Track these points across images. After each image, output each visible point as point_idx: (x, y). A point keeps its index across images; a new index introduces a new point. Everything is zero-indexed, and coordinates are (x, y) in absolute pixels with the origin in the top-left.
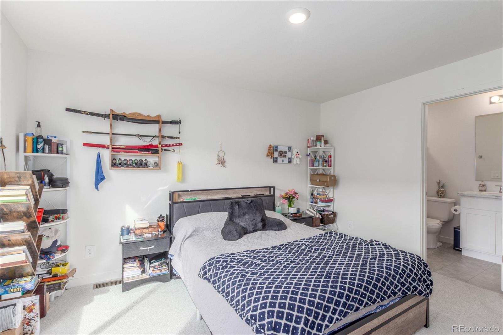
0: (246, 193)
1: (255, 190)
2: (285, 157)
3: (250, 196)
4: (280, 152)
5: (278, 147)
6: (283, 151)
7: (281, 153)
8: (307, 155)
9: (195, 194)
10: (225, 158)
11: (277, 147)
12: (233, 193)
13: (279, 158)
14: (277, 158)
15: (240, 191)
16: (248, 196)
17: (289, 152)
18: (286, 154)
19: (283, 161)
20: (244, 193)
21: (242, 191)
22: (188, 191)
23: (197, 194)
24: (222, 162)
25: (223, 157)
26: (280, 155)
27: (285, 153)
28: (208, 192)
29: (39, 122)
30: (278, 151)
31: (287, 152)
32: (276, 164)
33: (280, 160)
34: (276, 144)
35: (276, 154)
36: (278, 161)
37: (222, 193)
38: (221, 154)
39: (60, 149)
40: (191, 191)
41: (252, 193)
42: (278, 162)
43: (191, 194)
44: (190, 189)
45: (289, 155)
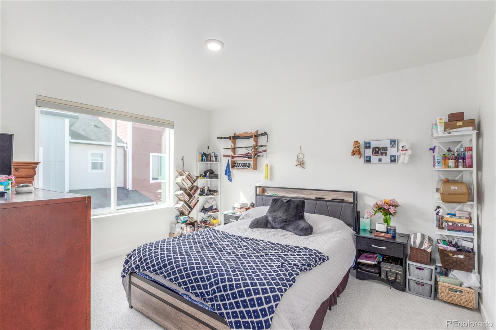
0: (323, 195)
1: (335, 194)
2: (384, 154)
3: (324, 199)
4: (374, 149)
5: (371, 142)
6: (381, 147)
7: (377, 150)
8: (431, 149)
9: (276, 190)
10: (305, 160)
11: (369, 143)
12: (309, 194)
13: (373, 156)
14: (370, 157)
15: (316, 192)
16: (322, 199)
17: (391, 147)
18: (387, 150)
19: (380, 160)
20: (320, 195)
21: (319, 192)
22: (271, 187)
23: (277, 191)
24: (301, 164)
25: (303, 159)
26: (375, 153)
27: (385, 149)
28: (286, 190)
29: (208, 147)
30: (372, 148)
31: (389, 148)
32: (368, 165)
33: (374, 159)
34: (368, 140)
35: (369, 152)
36: (371, 160)
37: (299, 193)
38: (301, 156)
39: (212, 159)
40: (273, 187)
41: (328, 197)
42: (371, 162)
43: (273, 190)
44: (272, 186)
45: (392, 151)
